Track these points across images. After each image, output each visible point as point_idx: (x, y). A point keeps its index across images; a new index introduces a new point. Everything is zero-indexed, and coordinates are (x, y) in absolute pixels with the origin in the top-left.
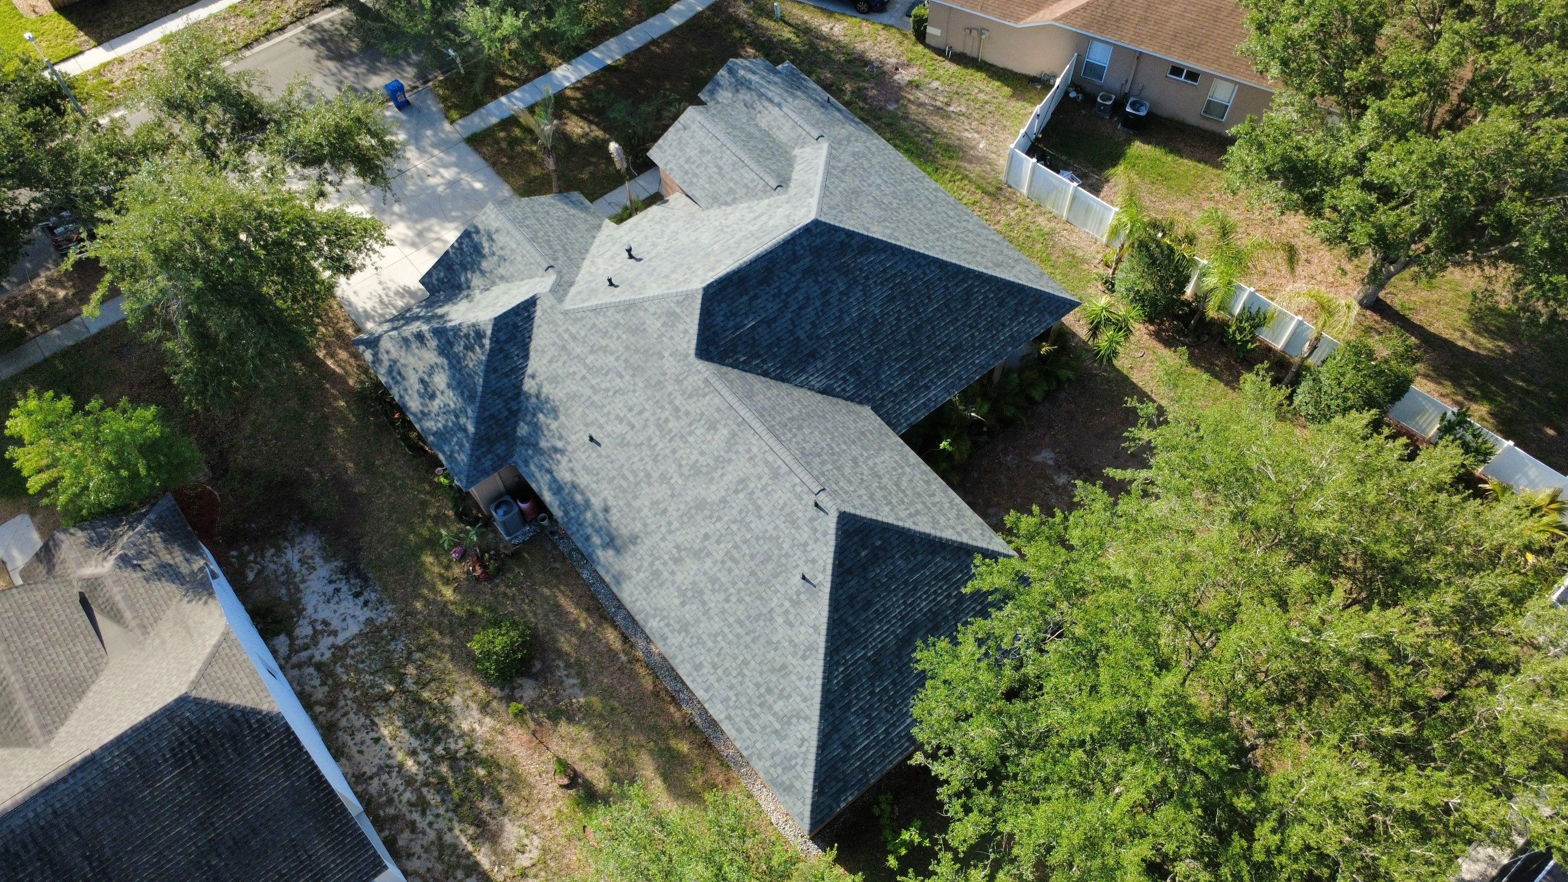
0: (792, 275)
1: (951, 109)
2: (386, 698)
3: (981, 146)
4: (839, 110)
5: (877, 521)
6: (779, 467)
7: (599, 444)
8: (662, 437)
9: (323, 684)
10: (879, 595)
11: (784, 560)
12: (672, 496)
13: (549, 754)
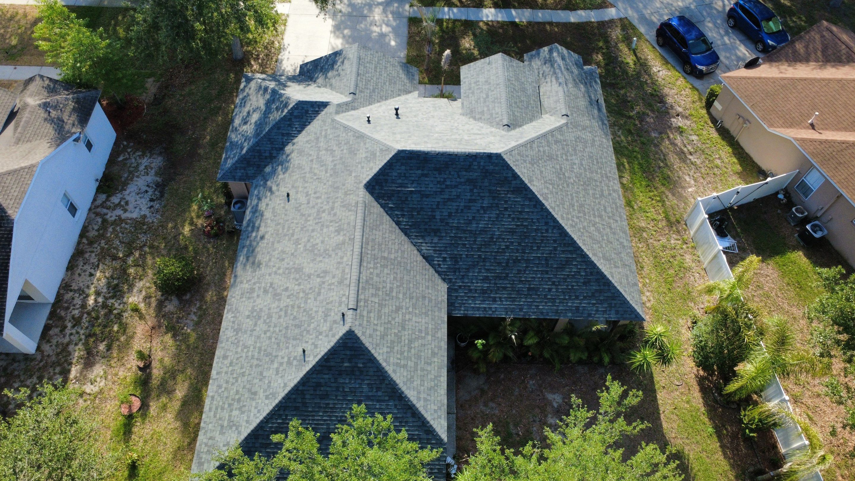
0: (459, 176)
1: (690, 157)
2: (115, 258)
3: (690, 190)
4: (599, 110)
5: (369, 351)
6: (346, 279)
7: (289, 201)
8: (315, 219)
9: (98, 230)
10: (336, 396)
11: (305, 332)
12: (292, 254)
13: (149, 345)
